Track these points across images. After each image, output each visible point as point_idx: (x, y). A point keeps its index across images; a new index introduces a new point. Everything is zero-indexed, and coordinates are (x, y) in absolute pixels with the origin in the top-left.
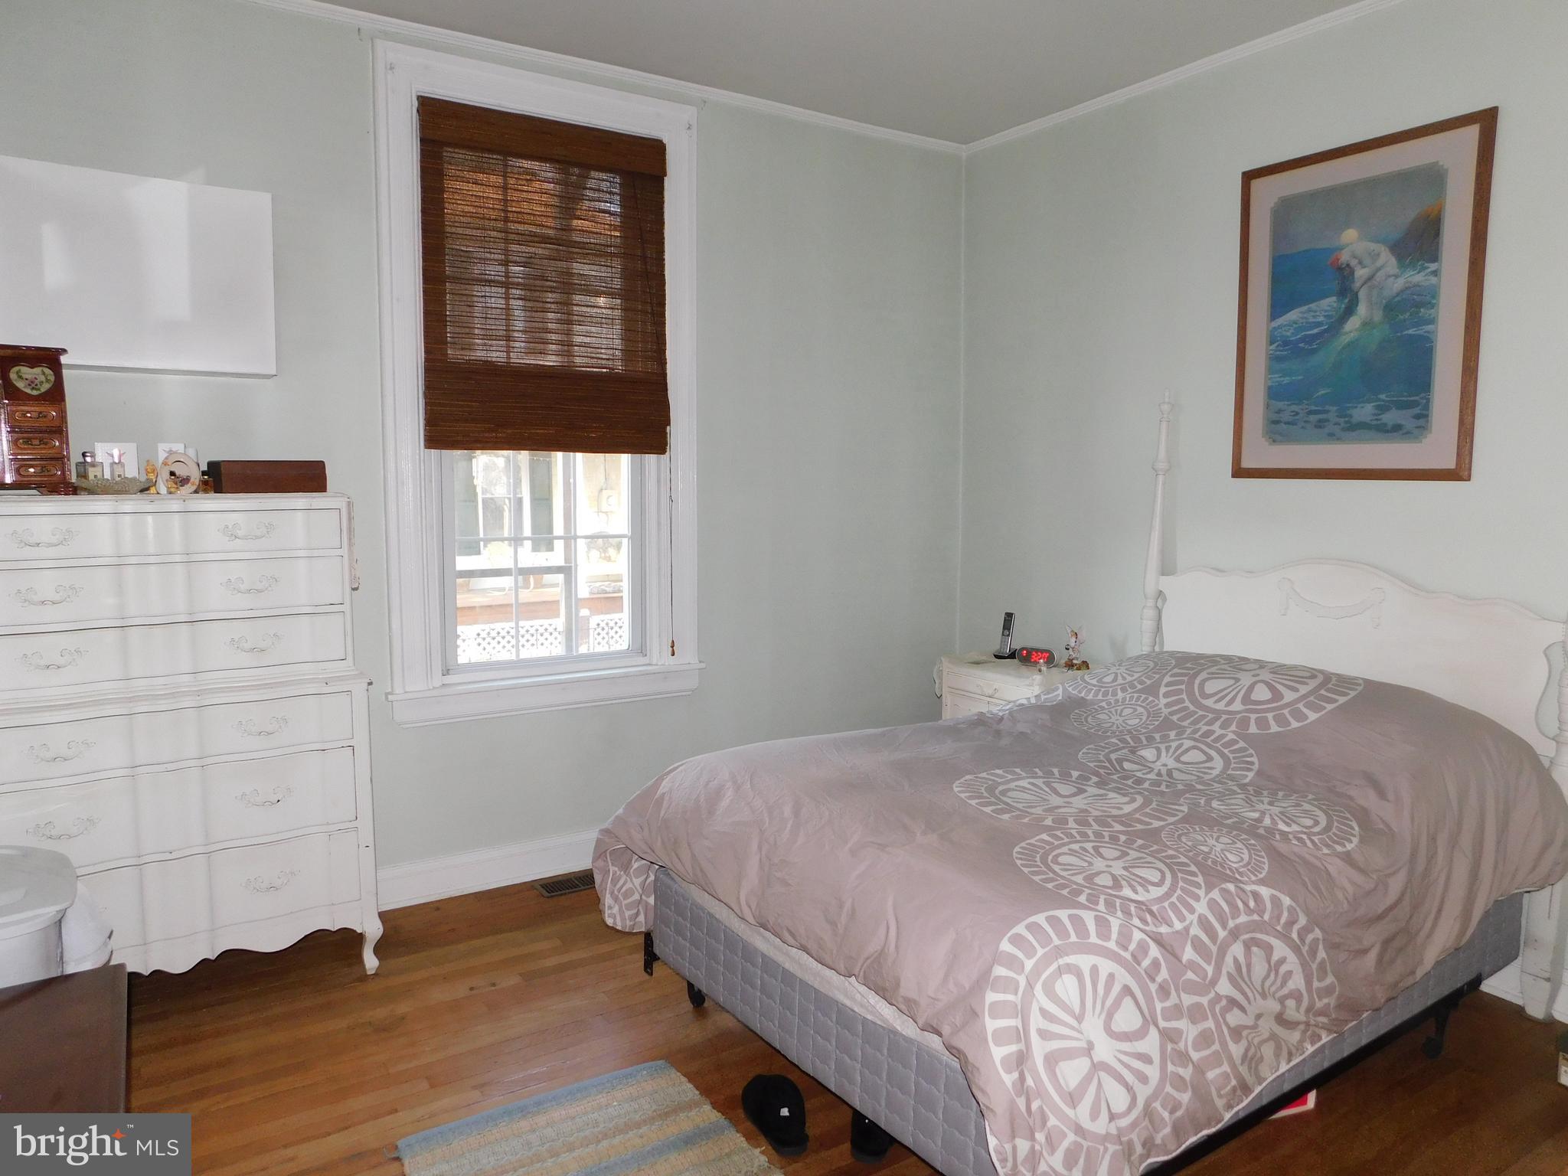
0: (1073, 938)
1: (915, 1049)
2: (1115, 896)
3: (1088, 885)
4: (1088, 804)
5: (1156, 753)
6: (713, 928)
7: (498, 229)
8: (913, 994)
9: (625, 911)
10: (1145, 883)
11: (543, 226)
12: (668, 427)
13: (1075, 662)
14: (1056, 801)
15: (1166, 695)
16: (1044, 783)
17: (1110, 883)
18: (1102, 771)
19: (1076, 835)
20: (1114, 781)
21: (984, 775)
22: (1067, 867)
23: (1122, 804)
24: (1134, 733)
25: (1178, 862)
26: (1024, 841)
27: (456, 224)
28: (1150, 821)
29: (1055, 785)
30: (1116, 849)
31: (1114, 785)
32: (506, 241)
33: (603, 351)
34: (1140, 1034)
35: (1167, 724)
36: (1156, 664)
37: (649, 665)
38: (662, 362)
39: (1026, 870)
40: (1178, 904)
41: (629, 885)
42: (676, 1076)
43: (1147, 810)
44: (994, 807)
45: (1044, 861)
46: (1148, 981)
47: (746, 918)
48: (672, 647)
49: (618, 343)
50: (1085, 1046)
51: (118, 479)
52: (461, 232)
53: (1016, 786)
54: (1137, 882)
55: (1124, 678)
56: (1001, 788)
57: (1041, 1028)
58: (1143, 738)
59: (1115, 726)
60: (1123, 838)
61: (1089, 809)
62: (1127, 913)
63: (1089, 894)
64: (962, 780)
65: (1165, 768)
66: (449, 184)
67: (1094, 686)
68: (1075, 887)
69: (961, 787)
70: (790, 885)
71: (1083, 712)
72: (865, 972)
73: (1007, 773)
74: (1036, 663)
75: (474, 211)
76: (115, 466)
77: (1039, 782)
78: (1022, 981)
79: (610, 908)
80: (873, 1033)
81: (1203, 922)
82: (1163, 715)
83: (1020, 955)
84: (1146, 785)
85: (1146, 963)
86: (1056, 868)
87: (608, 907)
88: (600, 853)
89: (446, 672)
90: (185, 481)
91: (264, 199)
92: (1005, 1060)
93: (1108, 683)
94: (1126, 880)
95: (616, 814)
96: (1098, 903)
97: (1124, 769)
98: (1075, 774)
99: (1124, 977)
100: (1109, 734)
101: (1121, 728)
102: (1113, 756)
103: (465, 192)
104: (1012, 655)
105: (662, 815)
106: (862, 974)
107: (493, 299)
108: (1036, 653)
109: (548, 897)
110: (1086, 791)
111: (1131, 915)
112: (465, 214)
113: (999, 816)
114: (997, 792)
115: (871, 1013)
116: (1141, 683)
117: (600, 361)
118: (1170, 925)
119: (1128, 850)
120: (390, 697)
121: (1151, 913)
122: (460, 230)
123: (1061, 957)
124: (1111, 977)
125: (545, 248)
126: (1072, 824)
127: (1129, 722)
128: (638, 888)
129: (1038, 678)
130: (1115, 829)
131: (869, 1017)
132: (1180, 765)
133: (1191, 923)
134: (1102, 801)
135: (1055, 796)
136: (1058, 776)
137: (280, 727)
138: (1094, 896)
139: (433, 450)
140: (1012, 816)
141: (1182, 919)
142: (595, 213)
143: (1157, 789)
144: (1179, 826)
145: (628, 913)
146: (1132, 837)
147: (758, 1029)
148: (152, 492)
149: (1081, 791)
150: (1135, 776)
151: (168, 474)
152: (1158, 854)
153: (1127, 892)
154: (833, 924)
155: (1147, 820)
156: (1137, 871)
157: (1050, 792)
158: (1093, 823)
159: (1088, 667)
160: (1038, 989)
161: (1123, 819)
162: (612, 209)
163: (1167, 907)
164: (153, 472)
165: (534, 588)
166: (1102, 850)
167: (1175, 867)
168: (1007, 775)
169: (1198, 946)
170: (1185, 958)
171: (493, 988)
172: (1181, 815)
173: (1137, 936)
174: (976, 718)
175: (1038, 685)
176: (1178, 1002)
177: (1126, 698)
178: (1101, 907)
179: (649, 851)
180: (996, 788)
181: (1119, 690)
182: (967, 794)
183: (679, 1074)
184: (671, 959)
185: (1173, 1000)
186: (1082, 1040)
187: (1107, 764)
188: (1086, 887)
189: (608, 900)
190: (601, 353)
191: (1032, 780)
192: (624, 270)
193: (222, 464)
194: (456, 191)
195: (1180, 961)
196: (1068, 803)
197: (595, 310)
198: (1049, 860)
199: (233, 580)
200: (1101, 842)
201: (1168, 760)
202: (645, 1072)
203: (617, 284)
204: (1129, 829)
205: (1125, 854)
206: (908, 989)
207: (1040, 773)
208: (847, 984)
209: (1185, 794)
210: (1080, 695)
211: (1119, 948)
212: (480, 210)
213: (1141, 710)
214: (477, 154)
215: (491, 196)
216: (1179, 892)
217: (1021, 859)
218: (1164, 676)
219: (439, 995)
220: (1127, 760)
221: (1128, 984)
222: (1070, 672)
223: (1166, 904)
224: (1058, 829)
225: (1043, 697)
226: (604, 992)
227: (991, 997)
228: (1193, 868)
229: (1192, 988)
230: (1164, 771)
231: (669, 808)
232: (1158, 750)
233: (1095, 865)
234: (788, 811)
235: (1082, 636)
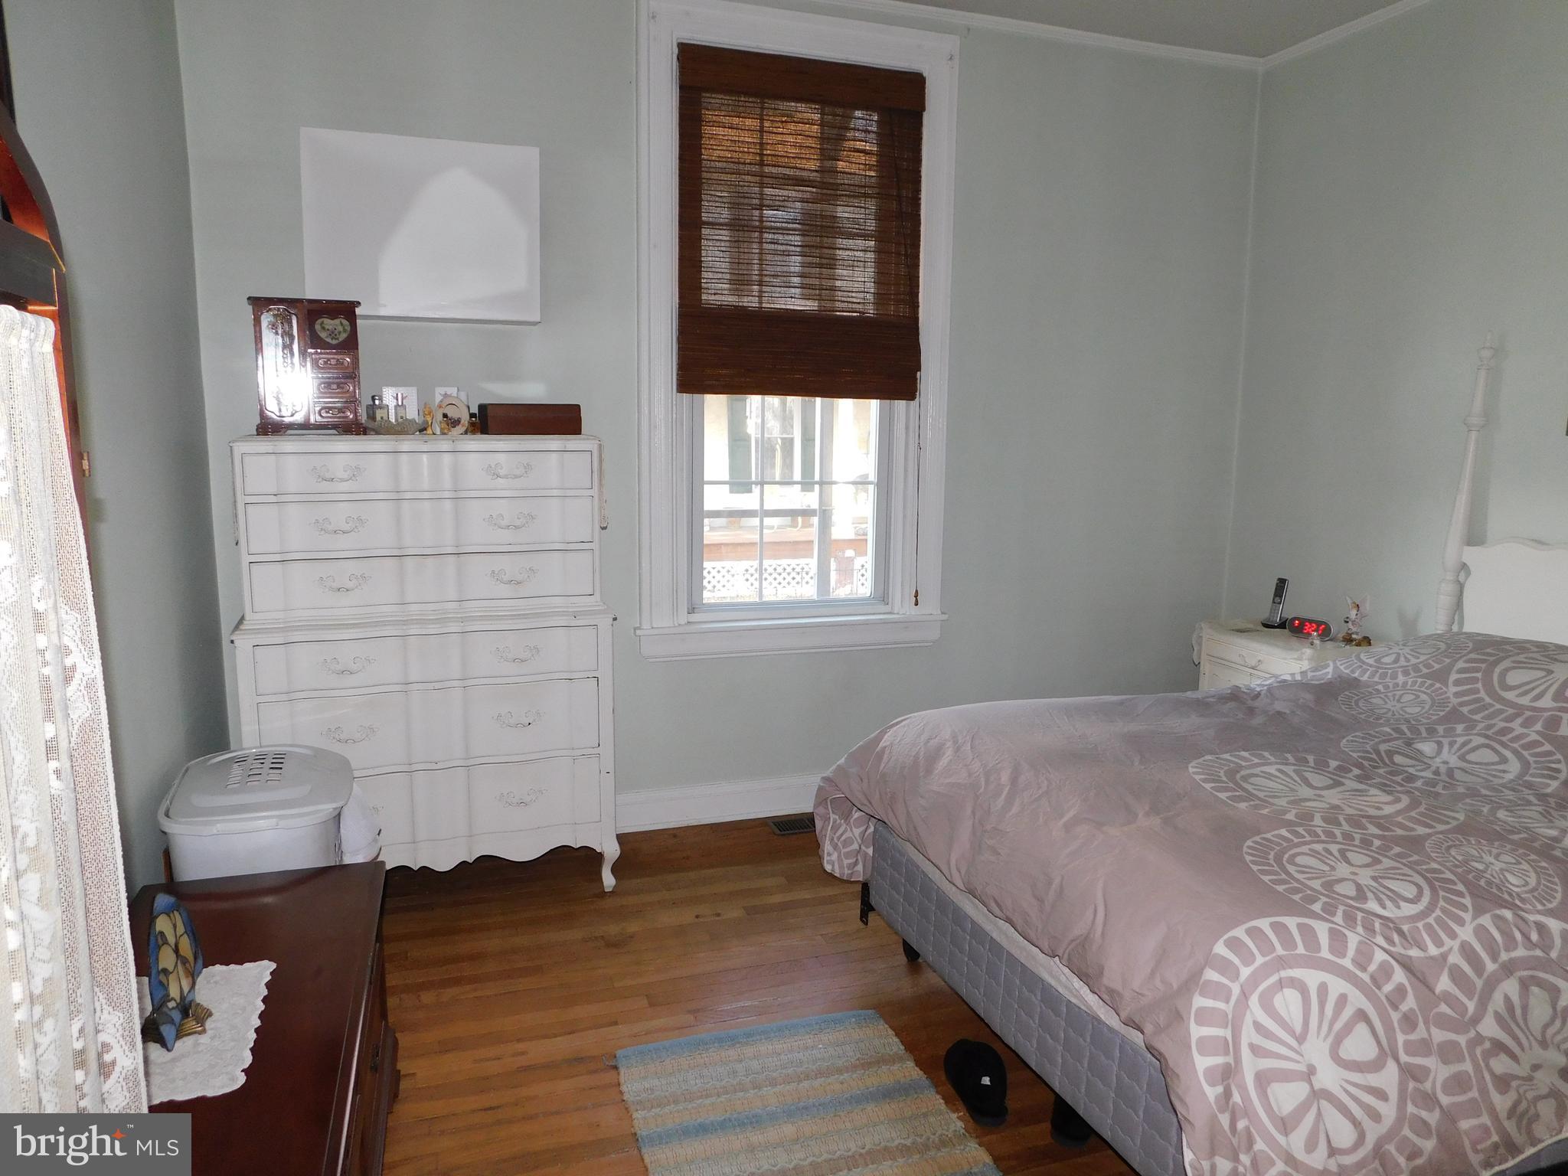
0: (1301, 950)
1: (1118, 1041)
2: (1358, 909)
3: (1326, 893)
4: (1344, 799)
5: (1436, 747)
6: (927, 887)
7: (754, 173)
8: (1117, 985)
9: (844, 859)
10: (1396, 898)
11: (797, 168)
12: (918, 373)
13: (1354, 636)
14: (1305, 792)
15: (1457, 683)
16: (1294, 771)
17: (1353, 893)
18: (1366, 763)
19: (1321, 834)
20: (1380, 776)
21: (1227, 756)
22: (1303, 869)
23: (1383, 803)
24: (1413, 723)
25: (1442, 878)
26: (1259, 835)
27: (712, 170)
28: (1415, 826)
29: (1307, 775)
30: (1366, 855)
31: (1380, 780)
32: (762, 185)
33: (854, 295)
34: (1376, 1066)
35: (1454, 716)
36: (1449, 646)
37: (890, 613)
38: (914, 306)
39: (1255, 868)
40: (1435, 925)
41: (848, 834)
42: (883, 1027)
43: (1413, 814)
44: (1230, 794)
45: (1278, 859)
46: (1389, 1008)
47: (955, 882)
48: (916, 596)
49: (871, 287)
50: (1304, 1069)
51: (400, 420)
52: (716, 178)
53: (1262, 772)
54: (1385, 894)
55: (1408, 660)
56: (1243, 773)
57: (1254, 1042)
58: (1423, 729)
59: (1390, 713)
60: (1377, 843)
61: (1342, 805)
62: (1370, 929)
63: (1325, 903)
64: (1200, 760)
65: (1446, 766)
66: (707, 130)
67: (1371, 666)
68: (1309, 892)
69: (1196, 767)
70: (999, 854)
71: (1355, 694)
72: (1069, 955)
73: (1253, 756)
74: (1309, 634)
75: (729, 156)
76: (399, 408)
77: (1289, 769)
78: (1236, 990)
79: (829, 854)
80: (1077, 1017)
81: (1466, 950)
82: (1451, 705)
83: (1236, 961)
84: (1419, 784)
85: (1388, 988)
86: (1291, 869)
87: (828, 853)
88: (821, 799)
89: (692, 610)
90: (455, 423)
91: (532, 154)
92: (1209, 1071)
93: (1386, 664)
94: (1373, 892)
95: (838, 763)
96: (1335, 914)
97: (1394, 764)
98: (1333, 764)
99: (1358, 1000)
100: (1381, 721)
101: (1397, 716)
102: (1383, 747)
103: (721, 137)
104: (1282, 625)
105: (881, 768)
106: (1066, 956)
107: (746, 244)
108: (1311, 623)
109: (778, 835)
110: (1343, 784)
111: (1374, 931)
112: (720, 159)
113: (1235, 804)
114: (1238, 776)
115: (1075, 996)
116: (1428, 666)
117: (850, 305)
118: (1423, 948)
119: (1380, 858)
120: (638, 632)
121: (1401, 933)
122: (715, 176)
123: (1284, 969)
124: (1343, 999)
125: (798, 191)
126: (1318, 821)
127: (1408, 710)
128: (858, 838)
129: (1308, 652)
130: (1370, 832)
131: (1073, 1000)
132: (1465, 764)
133: (1451, 949)
134: (1359, 798)
135: (1306, 787)
136: (1313, 765)
137: (533, 655)
138: (1331, 905)
139: (684, 394)
140: (1250, 805)
141: (1439, 943)
142: (849, 153)
143: (1432, 789)
144: (1450, 836)
145: (846, 862)
146: (1388, 842)
147: (963, 992)
148: (428, 432)
149: (1338, 784)
150: (1407, 772)
151: (442, 416)
152: (1418, 865)
153: (1372, 905)
154: (1040, 900)
155: (1411, 825)
156: (1386, 883)
157: (1300, 782)
158: (1344, 823)
159: (1370, 644)
160: (1254, 1001)
161: (1382, 821)
162: (867, 148)
163: (1421, 928)
164: (429, 414)
165: (801, 527)
166: (1349, 855)
167: (1436, 883)
168: (1253, 758)
169: (1457, 975)
170: (1439, 989)
171: (717, 918)
172: (1455, 823)
173: (1380, 956)
174: (1229, 691)
175: (1308, 660)
176: (1426, 1036)
177: (1407, 682)
178: (1339, 918)
179: (866, 802)
180: (1238, 772)
181: (1400, 673)
182: (1203, 777)
183: (886, 1026)
184: (885, 913)
185: (1421, 1032)
186: (1301, 1063)
187: (1374, 756)
188: (1324, 895)
189: (827, 847)
190: (852, 297)
191: (1279, 767)
192: (880, 209)
193: (489, 407)
194: (712, 137)
195: (1434, 993)
196: (1320, 796)
197: (848, 253)
198: (1285, 859)
199: (494, 517)
200: (1349, 845)
201: (1449, 757)
202: (854, 1020)
203: (871, 225)
204: (1386, 833)
205: (1377, 861)
206: (1112, 978)
207: (1291, 760)
208: (1052, 963)
209: (1464, 800)
210: (1353, 675)
211: (1355, 967)
212: (735, 155)
213: (1424, 697)
214: (734, 98)
215: (747, 139)
216: (1438, 912)
217: (1251, 855)
218: (1456, 661)
219: (668, 919)
220: (1399, 753)
221: (1362, 1007)
222: (1348, 647)
223: (1420, 925)
224: (1301, 825)
225: (1310, 674)
226: (822, 935)
227: (1199, 1001)
228: (1460, 887)
229: (1443, 1023)
230: (1443, 769)
231: (889, 761)
232: (1440, 744)
233: (1337, 870)
234: (1005, 777)
235: (1367, 607)
